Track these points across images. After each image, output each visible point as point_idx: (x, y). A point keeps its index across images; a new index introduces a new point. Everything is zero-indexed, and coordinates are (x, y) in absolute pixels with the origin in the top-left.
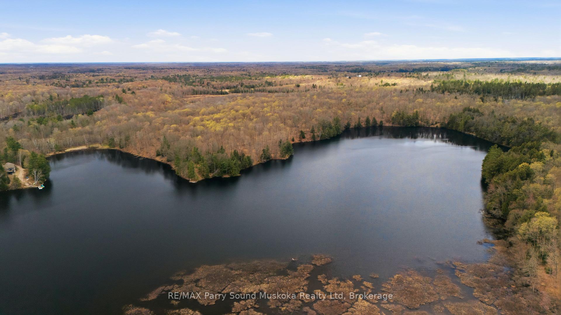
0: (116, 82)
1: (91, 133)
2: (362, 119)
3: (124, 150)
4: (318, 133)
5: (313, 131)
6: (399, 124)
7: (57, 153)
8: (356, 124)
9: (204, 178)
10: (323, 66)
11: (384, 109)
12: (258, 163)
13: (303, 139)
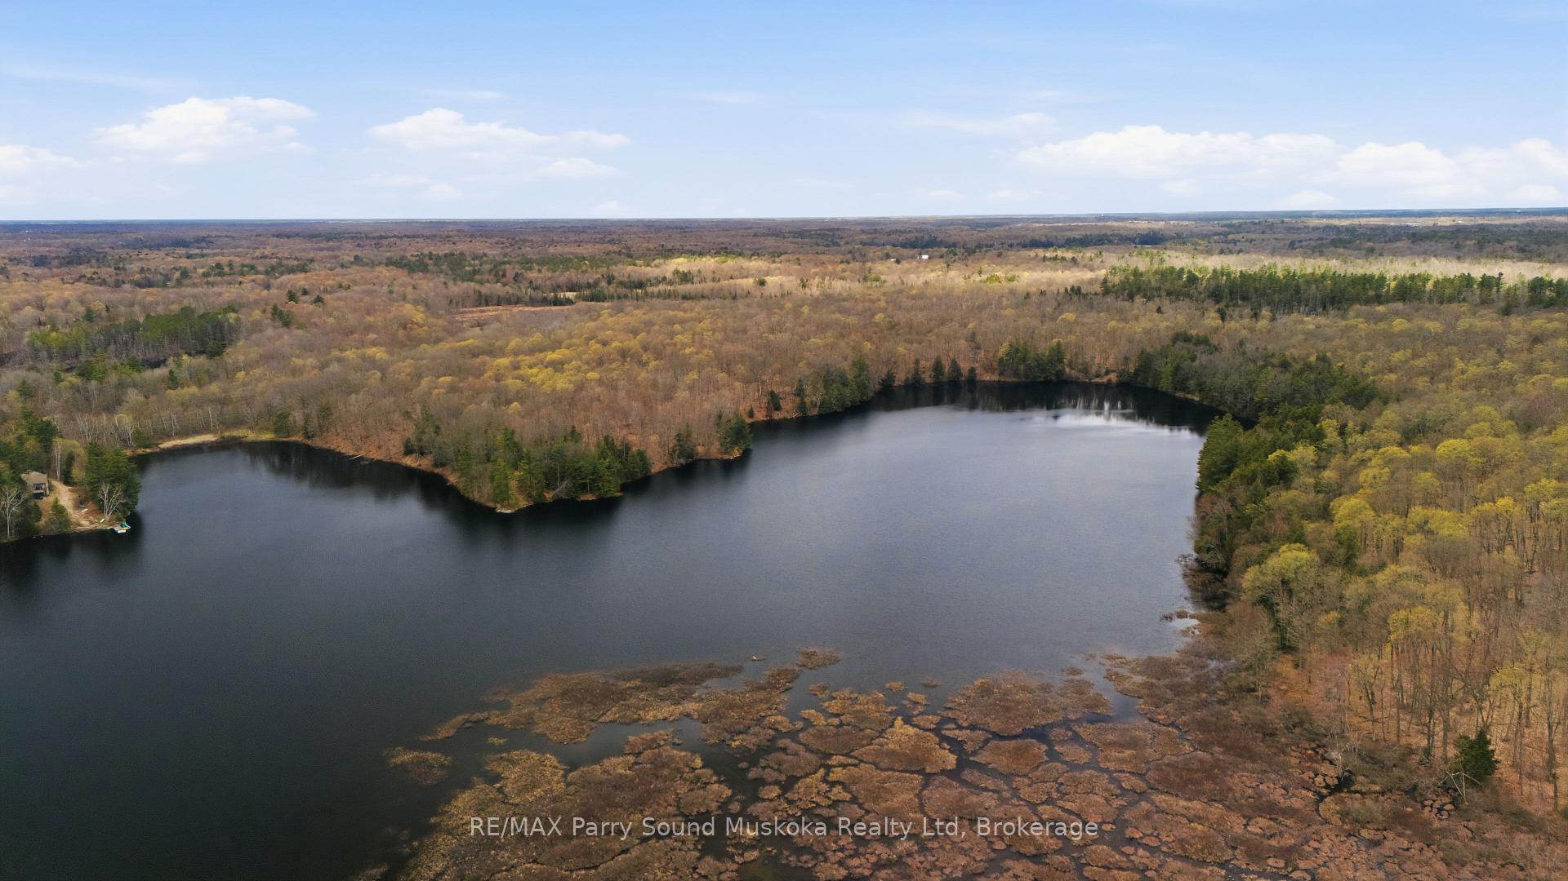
0: (258, 273)
1: (223, 402)
2: (923, 363)
3: (317, 443)
4: (815, 397)
5: (800, 393)
6: (1016, 373)
7: (140, 451)
8: (910, 376)
9: (532, 503)
10: (829, 230)
11: (979, 338)
12: (665, 467)
13: (777, 412)
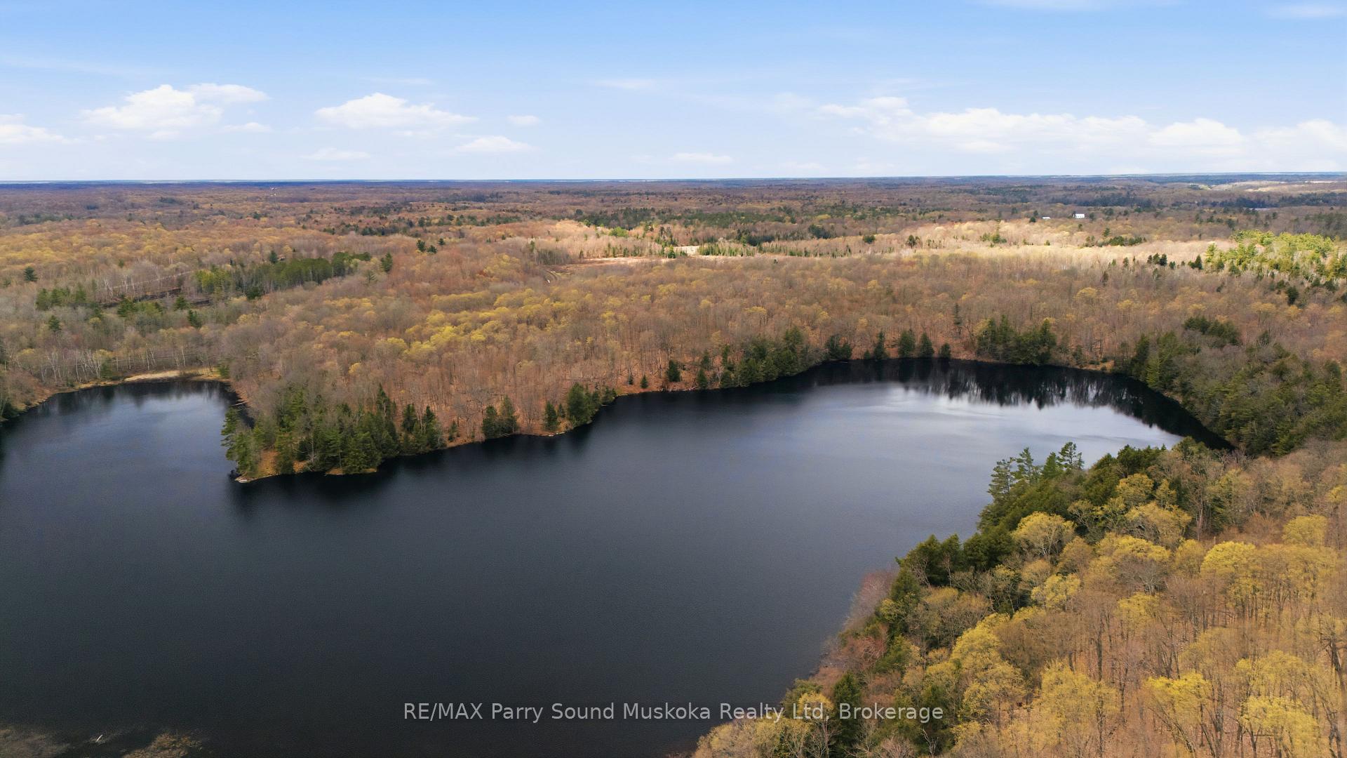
1: (207, 343)
2: (888, 337)
4: (719, 370)
5: (706, 361)
6: (993, 352)
9: (278, 473)
13: (674, 384)
